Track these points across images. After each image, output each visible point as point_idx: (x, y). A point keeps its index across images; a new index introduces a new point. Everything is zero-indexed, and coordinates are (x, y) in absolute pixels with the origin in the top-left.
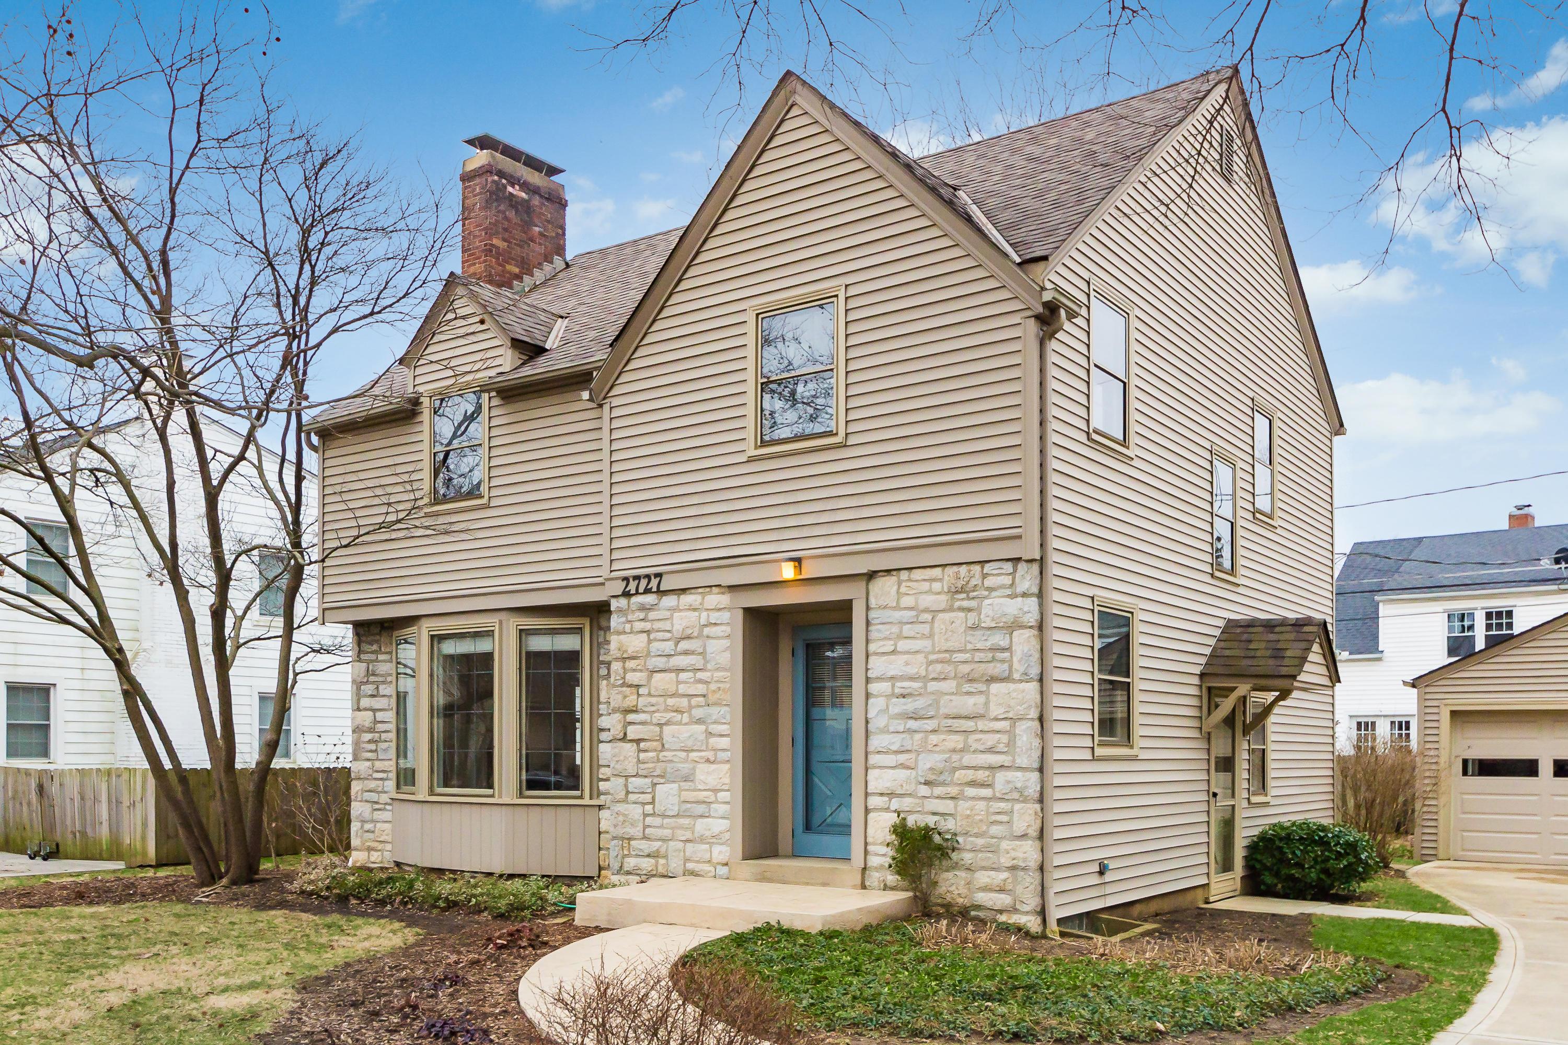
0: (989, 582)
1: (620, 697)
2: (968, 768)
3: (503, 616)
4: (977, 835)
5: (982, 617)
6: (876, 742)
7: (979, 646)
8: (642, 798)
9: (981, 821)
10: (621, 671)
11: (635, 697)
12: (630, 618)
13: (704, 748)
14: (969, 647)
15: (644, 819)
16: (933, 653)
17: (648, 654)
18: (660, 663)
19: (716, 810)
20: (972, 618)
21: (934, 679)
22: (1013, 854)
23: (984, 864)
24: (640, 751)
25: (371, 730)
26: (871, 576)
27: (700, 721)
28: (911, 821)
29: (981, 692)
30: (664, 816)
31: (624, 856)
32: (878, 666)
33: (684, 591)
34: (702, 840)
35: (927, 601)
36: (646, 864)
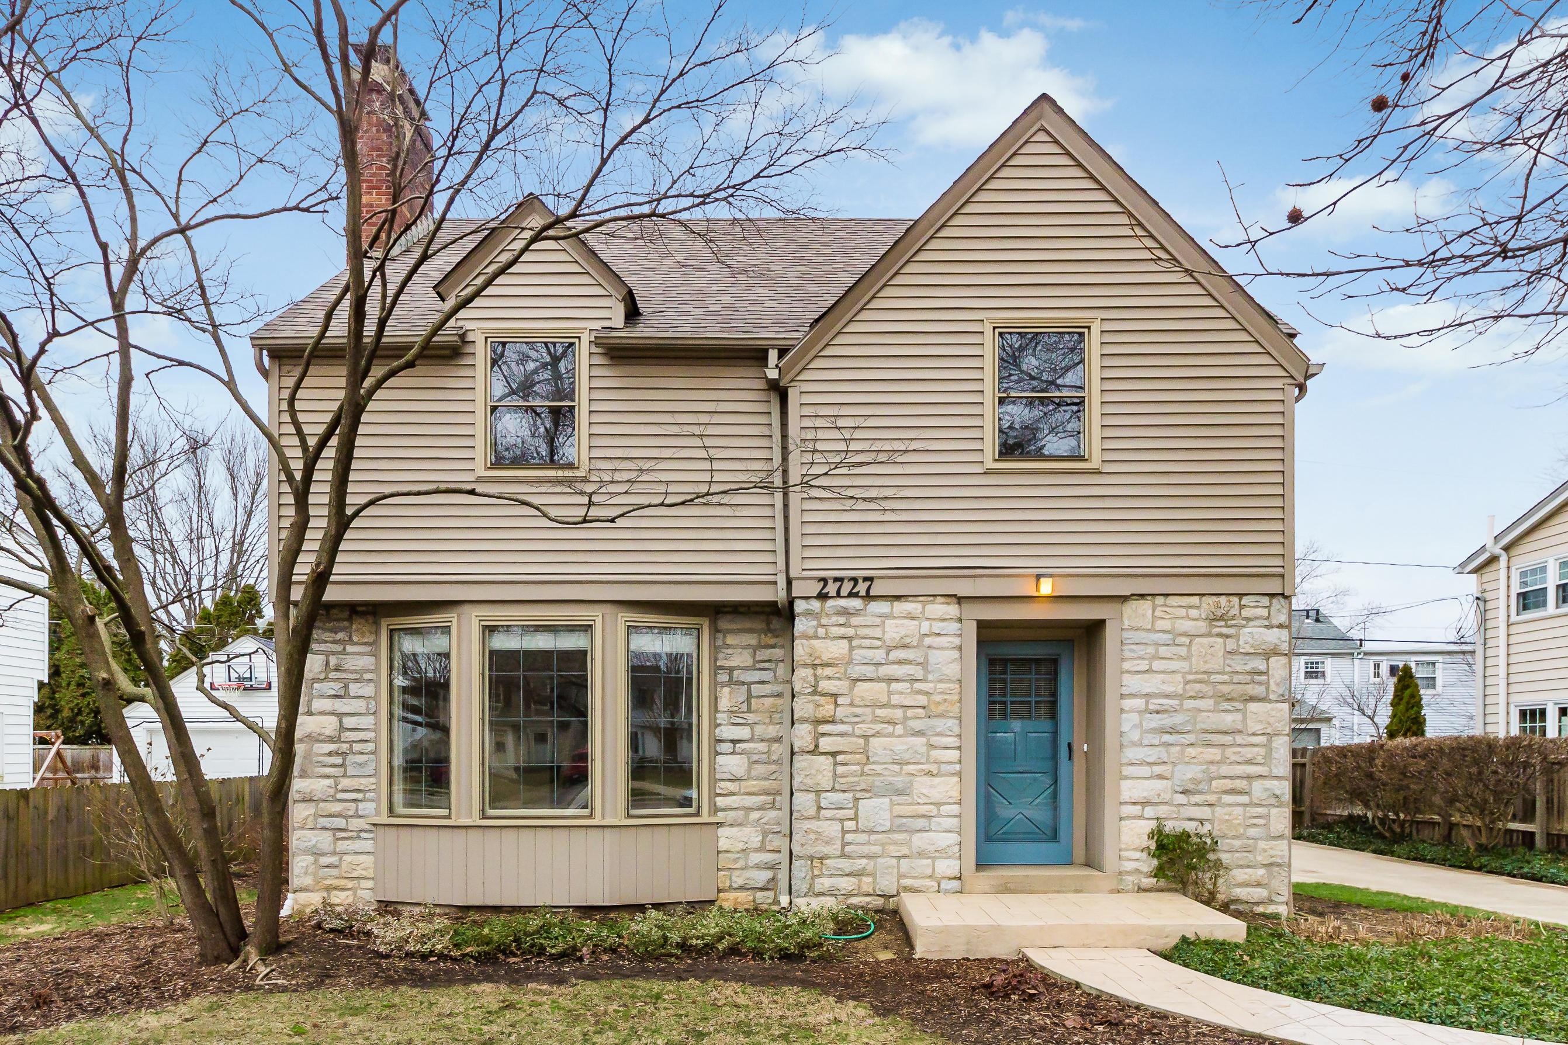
0: (1245, 613)
1: (811, 706)
2: (1225, 777)
3: (608, 609)
4: (1234, 837)
5: (1241, 643)
6: (1131, 754)
7: (1238, 669)
8: (841, 814)
9: (1239, 824)
10: (812, 679)
11: (832, 707)
12: (824, 621)
13: (923, 760)
14: (1228, 669)
15: (843, 837)
16: (1190, 673)
17: (850, 662)
18: (869, 671)
19: (940, 824)
20: (1231, 645)
21: (1191, 697)
22: (1272, 852)
23: (1241, 862)
24: (836, 764)
25: (331, 740)
26: (1124, 599)
27: (919, 733)
28: (1170, 827)
29: (1238, 710)
30: (871, 832)
31: (815, 876)
32: (1134, 683)
33: (898, 598)
34: (921, 854)
35: (1186, 626)
36: (846, 884)
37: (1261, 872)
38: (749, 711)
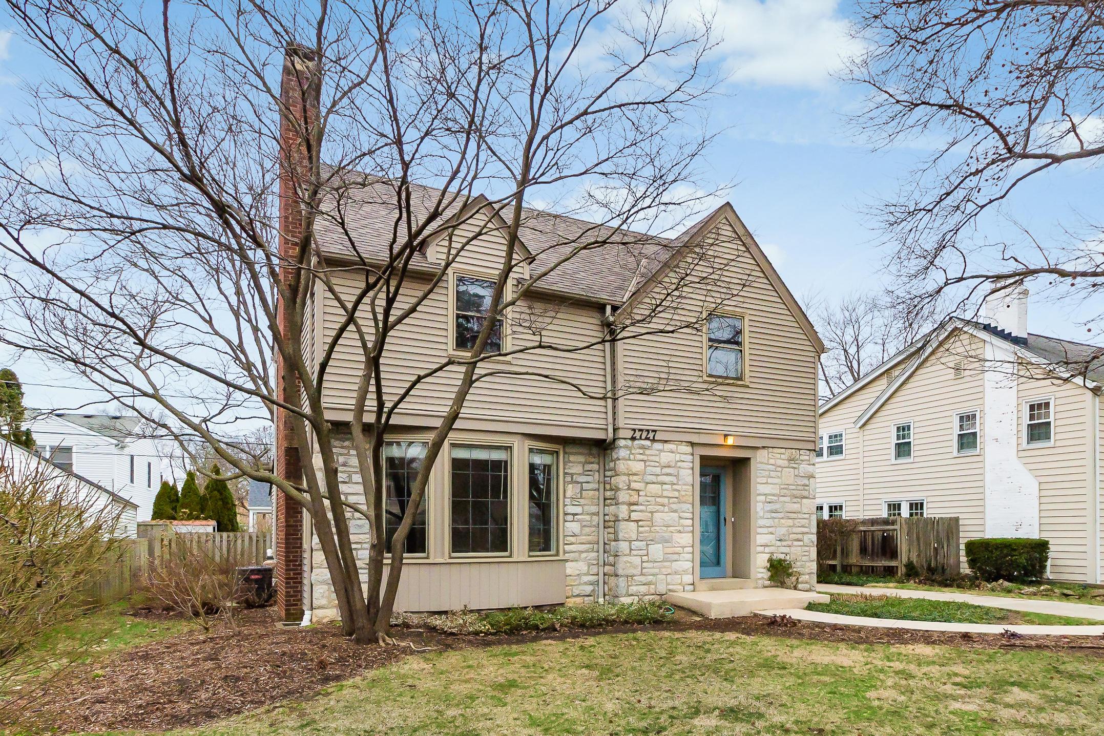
0: (801, 457)
1: (627, 496)
2: (794, 533)
3: (521, 438)
4: (797, 561)
5: (800, 471)
6: (760, 522)
7: (799, 483)
8: (641, 553)
9: (799, 555)
10: (627, 481)
11: (637, 496)
12: (633, 452)
13: (677, 525)
14: (795, 483)
15: (642, 565)
16: (782, 485)
17: (645, 473)
18: (653, 478)
19: (684, 557)
20: (796, 472)
21: (782, 496)
22: (811, 568)
24: (638, 526)
26: (757, 448)
27: (675, 511)
29: (799, 502)
30: (654, 562)
31: (629, 586)
32: (762, 489)
33: (666, 441)
34: (676, 573)
35: (780, 462)
36: (643, 589)
37: (807, 577)
38: (581, 498)
